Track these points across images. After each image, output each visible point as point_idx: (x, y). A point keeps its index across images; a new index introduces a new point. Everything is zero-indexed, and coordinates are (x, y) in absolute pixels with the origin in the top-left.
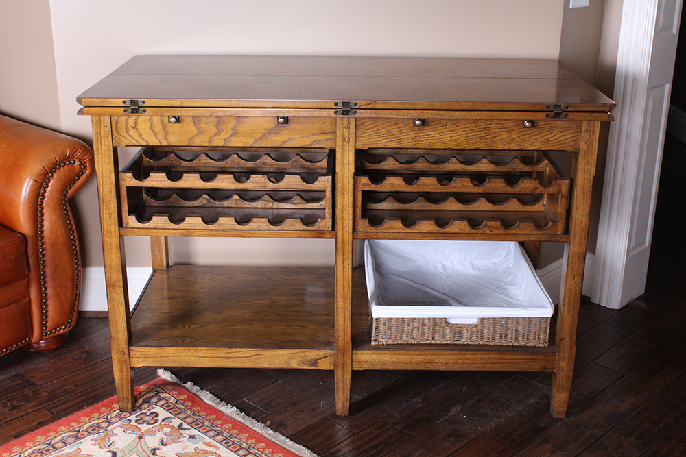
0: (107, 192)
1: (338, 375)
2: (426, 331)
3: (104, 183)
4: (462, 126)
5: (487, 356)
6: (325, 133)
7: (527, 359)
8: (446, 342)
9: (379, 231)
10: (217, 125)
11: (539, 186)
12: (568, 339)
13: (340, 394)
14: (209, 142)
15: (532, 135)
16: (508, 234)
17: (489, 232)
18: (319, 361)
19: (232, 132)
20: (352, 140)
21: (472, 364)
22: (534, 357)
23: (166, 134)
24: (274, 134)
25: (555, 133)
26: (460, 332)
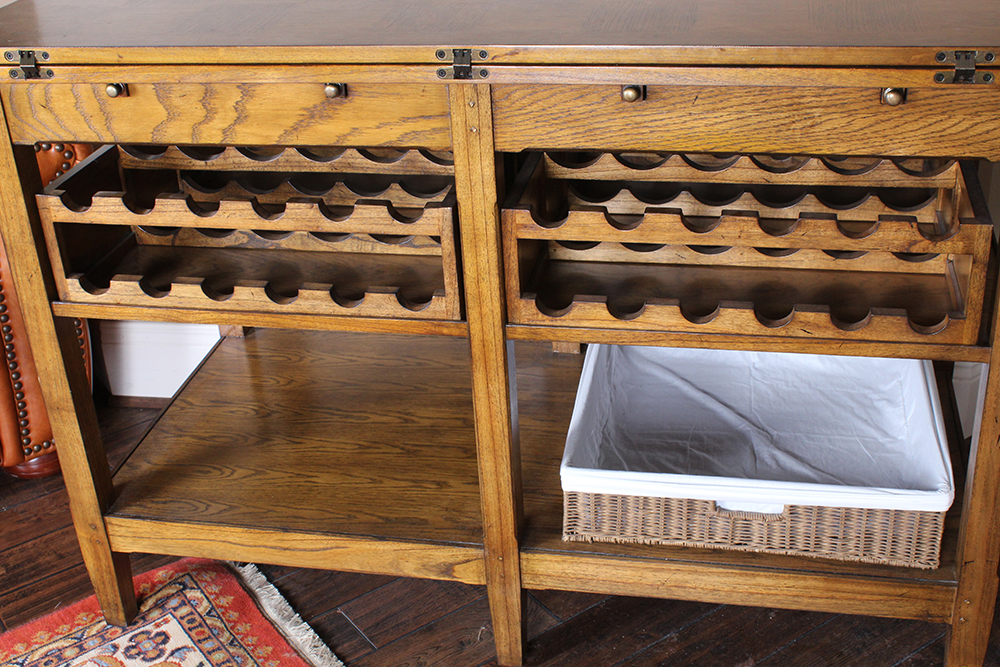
0: (16, 234)
1: (495, 593)
2: (674, 522)
3: (9, 216)
4: (734, 101)
5: (802, 583)
6: (430, 117)
7: (887, 595)
8: (717, 546)
9: (558, 323)
10: (204, 102)
11: (920, 237)
12: (980, 563)
13: (502, 630)
14: (193, 134)
15: (902, 120)
16: (844, 340)
17: (802, 334)
18: (456, 567)
19: (236, 115)
20: (487, 132)
21: (769, 594)
22: (904, 591)
23: (108, 119)
24: (321, 117)
25: (960, 117)
26: (747, 528)
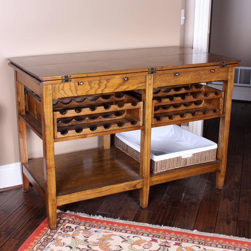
0: (49, 122)
1: (145, 189)
2: (174, 163)
3: (48, 118)
4: (191, 74)
5: (198, 169)
6: (142, 83)
7: (211, 167)
8: (182, 166)
9: (160, 123)
10: (99, 85)
11: (215, 95)
12: (224, 156)
13: (145, 198)
14: (95, 92)
15: (213, 75)
16: (205, 117)
17: (199, 117)
18: (137, 185)
19: (105, 87)
20: (152, 85)
21: (193, 173)
22: (213, 165)
23: (77, 90)
24: (122, 85)
25: (221, 74)
26: (186, 161)
